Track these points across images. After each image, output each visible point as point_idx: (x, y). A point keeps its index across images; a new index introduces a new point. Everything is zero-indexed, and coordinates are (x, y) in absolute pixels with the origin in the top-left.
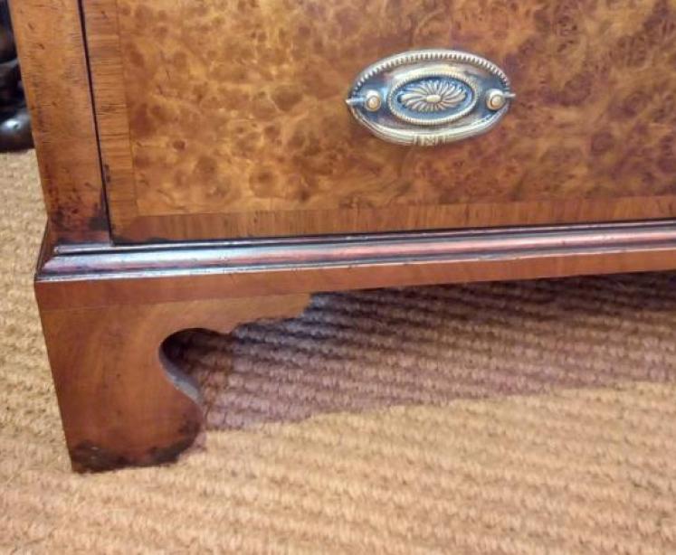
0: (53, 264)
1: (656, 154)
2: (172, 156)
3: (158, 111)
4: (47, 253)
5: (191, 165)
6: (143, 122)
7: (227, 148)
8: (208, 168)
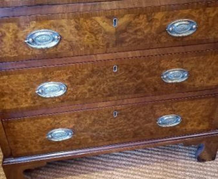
0: (5, 162)
1: (103, 136)
2: (21, 146)
3: (18, 141)
4: (3, 160)
5: (24, 147)
6: (16, 143)
7: (29, 144)
8: (27, 147)
